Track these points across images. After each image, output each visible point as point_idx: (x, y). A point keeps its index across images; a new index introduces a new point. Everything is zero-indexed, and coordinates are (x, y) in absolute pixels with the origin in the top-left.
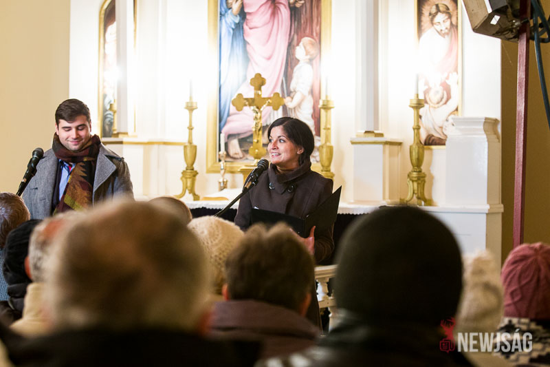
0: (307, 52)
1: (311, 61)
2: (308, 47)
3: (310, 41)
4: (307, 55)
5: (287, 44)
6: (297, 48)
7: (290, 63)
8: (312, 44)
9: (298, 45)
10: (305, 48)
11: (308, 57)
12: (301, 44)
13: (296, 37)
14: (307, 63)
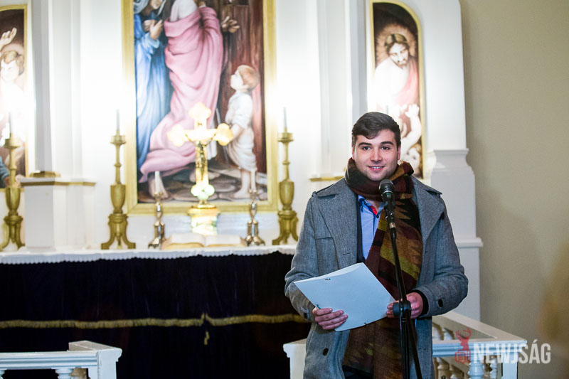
0: (245, 82)
1: (249, 91)
2: (246, 76)
3: (248, 70)
4: (244, 84)
5: (219, 73)
6: (233, 77)
7: (225, 93)
8: (251, 73)
9: (233, 73)
10: (242, 76)
11: (246, 86)
12: (237, 72)
13: (230, 65)
14: (246, 93)
